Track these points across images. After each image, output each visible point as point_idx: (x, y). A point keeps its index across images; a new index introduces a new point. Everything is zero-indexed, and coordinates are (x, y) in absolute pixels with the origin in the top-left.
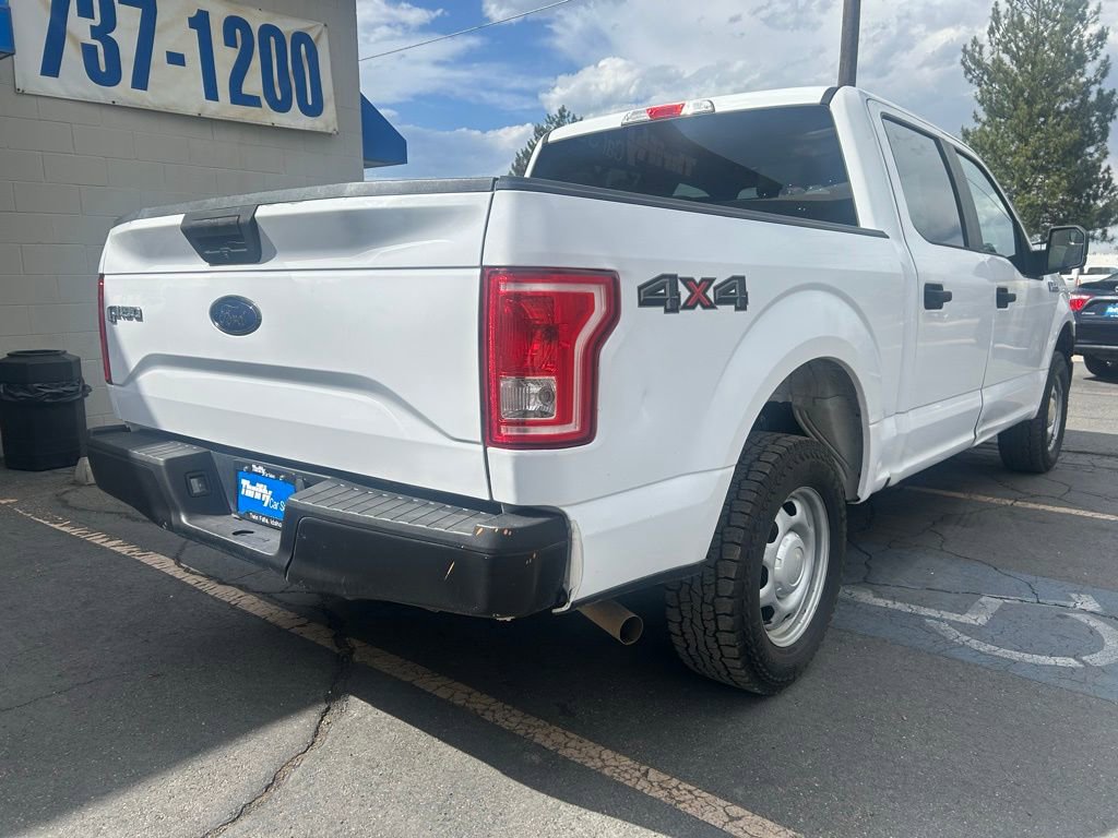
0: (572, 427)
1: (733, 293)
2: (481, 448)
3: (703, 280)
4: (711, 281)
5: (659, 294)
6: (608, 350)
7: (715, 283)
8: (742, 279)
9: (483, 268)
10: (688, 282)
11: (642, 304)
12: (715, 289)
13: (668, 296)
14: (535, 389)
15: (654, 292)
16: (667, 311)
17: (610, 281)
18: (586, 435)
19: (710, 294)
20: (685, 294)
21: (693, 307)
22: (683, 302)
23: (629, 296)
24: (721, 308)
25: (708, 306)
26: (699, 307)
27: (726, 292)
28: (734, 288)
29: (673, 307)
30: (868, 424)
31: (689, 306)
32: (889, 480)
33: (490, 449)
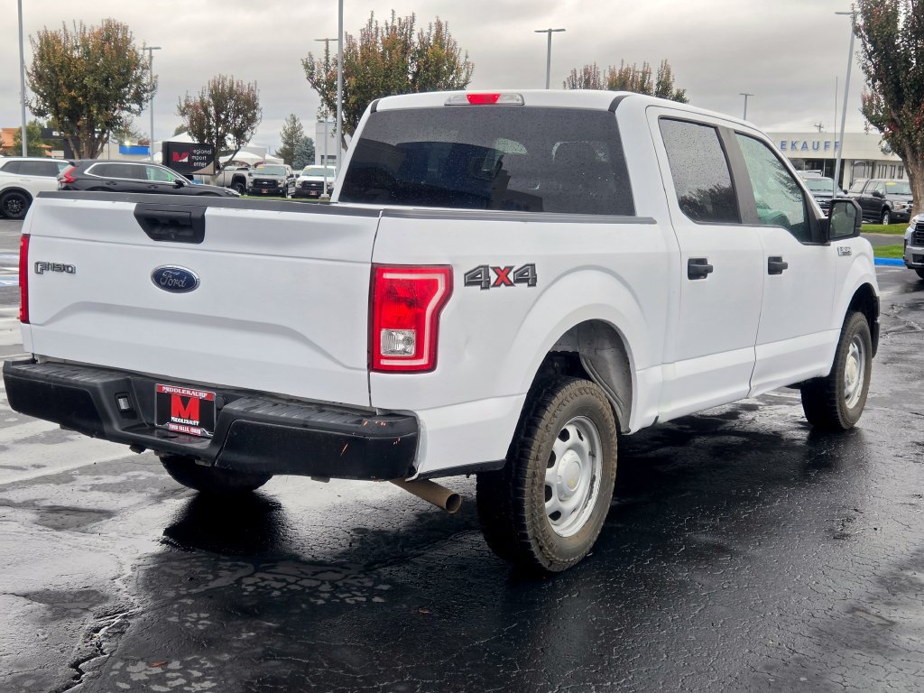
0: (424, 361)
1: (527, 276)
2: (366, 373)
3: (506, 268)
4: (511, 268)
5: (476, 278)
6: (445, 315)
7: (514, 270)
8: (533, 266)
9: (372, 263)
10: (496, 269)
11: (467, 284)
12: (514, 273)
13: (483, 279)
14: (401, 337)
15: (474, 277)
16: (482, 288)
17: (447, 272)
18: (431, 366)
19: (511, 276)
20: (494, 277)
21: (499, 285)
22: (492, 283)
23: (459, 280)
24: (518, 286)
25: (509, 284)
26: (503, 285)
27: (522, 275)
28: (527, 271)
29: (486, 286)
30: (635, 371)
31: (497, 284)
32: (657, 418)
33: (372, 373)
